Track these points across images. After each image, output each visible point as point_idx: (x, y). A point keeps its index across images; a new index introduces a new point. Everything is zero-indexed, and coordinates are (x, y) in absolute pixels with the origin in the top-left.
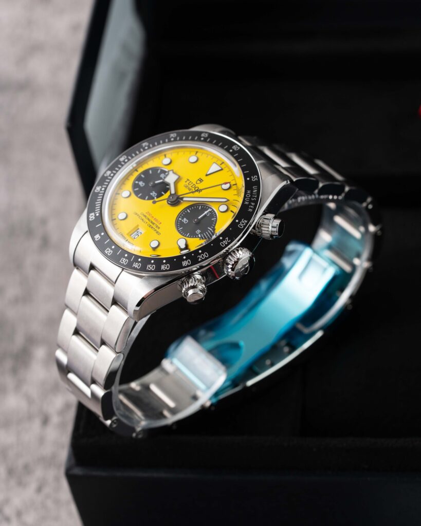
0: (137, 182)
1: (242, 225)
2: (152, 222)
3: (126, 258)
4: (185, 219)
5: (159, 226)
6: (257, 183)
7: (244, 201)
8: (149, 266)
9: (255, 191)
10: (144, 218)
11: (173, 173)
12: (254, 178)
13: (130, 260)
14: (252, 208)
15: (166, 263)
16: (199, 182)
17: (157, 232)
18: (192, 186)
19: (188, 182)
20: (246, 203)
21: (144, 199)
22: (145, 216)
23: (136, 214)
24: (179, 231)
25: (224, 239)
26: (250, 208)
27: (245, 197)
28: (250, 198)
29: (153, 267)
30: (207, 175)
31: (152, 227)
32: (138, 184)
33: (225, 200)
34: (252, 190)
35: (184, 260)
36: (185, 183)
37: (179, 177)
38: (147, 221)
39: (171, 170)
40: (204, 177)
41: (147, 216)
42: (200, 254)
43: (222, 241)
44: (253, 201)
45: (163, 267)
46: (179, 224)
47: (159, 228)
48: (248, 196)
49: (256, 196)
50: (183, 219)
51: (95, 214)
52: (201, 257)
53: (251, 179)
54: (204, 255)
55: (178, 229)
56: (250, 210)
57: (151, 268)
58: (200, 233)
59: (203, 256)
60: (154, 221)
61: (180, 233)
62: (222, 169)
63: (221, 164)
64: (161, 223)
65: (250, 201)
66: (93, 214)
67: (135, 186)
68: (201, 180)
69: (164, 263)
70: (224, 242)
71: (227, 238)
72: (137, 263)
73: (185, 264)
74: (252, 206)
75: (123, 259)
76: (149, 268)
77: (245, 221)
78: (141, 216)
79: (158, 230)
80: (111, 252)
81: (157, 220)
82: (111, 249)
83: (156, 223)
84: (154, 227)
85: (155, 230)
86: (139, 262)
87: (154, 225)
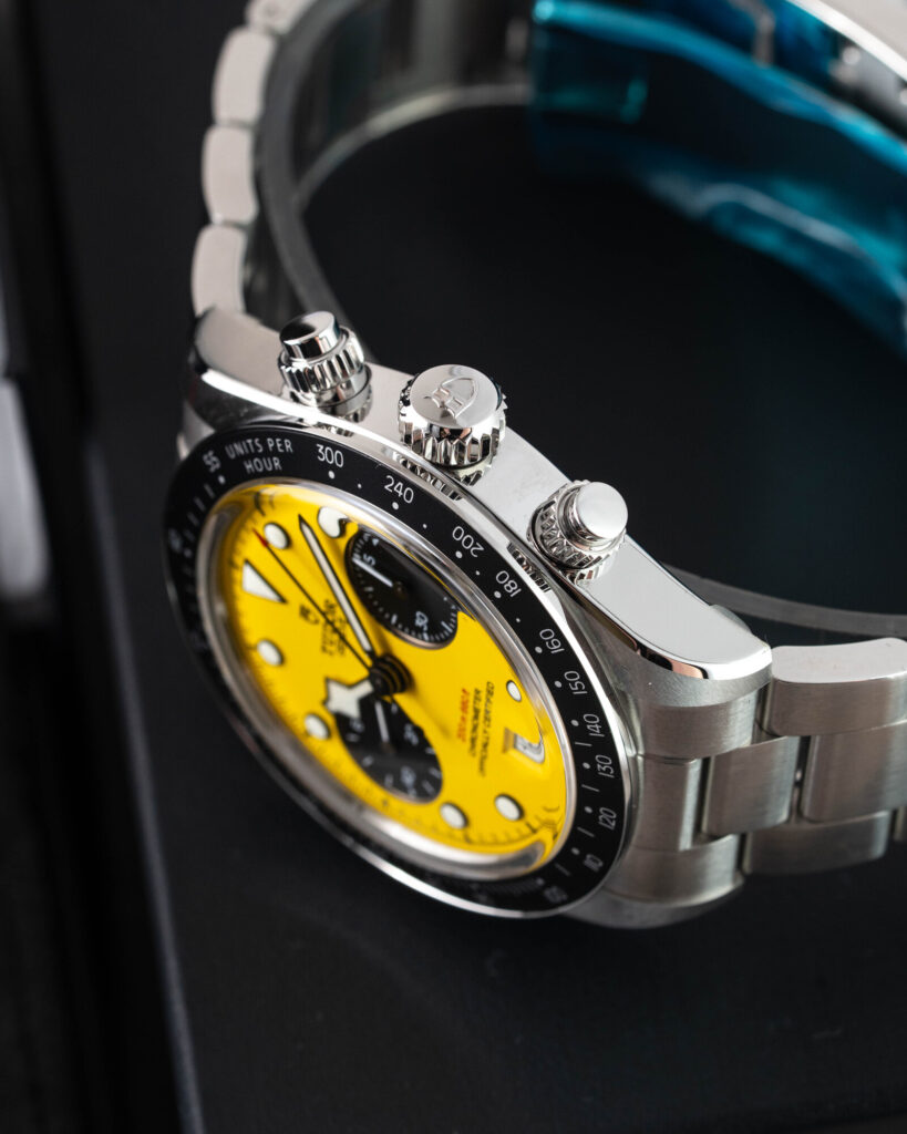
0: (412, 791)
1: (334, 457)
2: (476, 717)
3: (593, 763)
4: (418, 622)
5: (472, 693)
7: (276, 473)
8: (575, 690)
9: (238, 449)
10: (479, 744)
11: (328, 699)
12: (213, 463)
13: (593, 752)
14: (282, 442)
15: (542, 644)
16: (313, 618)
17: (490, 692)
19: (329, 648)
20: (278, 465)
21: (435, 757)
22: (473, 740)
23: (482, 768)
24: (454, 631)
25: (394, 497)
26: (283, 447)
27: (267, 474)
28: (260, 456)
29: (570, 676)
30: (283, 600)
32: (413, 786)
34: (241, 459)
35: (505, 594)
37: (329, 678)
38: (480, 732)
39: (328, 708)
40: (293, 607)
41: (468, 735)
42: (466, 552)
43: (400, 501)
44: (264, 444)
45: (557, 649)
47: (477, 692)
48: (258, 464)
49: (249, 441)
50: (421, 630)
51: (543, 887)
53: (218, 472)
55: (451, 635)
56: (288, 445)
57: (578, 681)
60: (471, 714)
61: (456, 625)
62: (247, 562)
64: (464, 691)
65: (268, 453)
66: (547, 893)
67: (423, 794)
68: (306, 613)
69: (545, 649)
70: (400, 493)
71: (386, 487)
72: (589, 727)
73: (513, 585)
74: (275, 444)
75: (602, 771)
76: (580, 689)
77: (320, 451)
78: (478, 754)
79: (484, 692)
80: (605, 812)
81: (464, 705)
82: (596, 812)
83: (470, 706)
84: (482, 704)
85: (488, 700)
86: (583, 722)
87: (478, 707)
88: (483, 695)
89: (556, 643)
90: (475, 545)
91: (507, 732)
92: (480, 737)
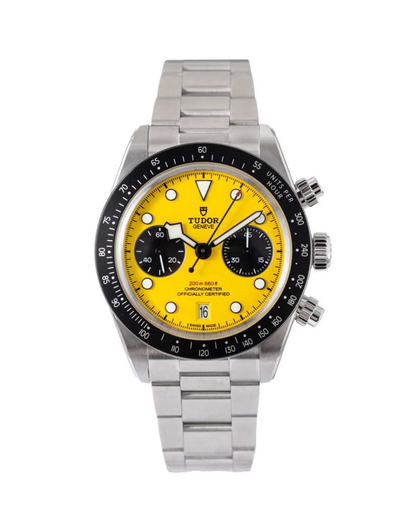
0: (141, 262)
1: (300, 221)
2: (206, 289)
3: (229, 345)
4: (233, 259)
5: (218, 286)
6: (266, 167)
7: (276, 196)
8: (260, 334)
9: (273, 177)
10: (193, 291)
11: (171, 225)
12: (257, 166)
13: (235, 343)
15: (274, 318)
16: (203, 213)
17: (224, 294)
18: (202, 223)
19: (193, 221)
20: (280, 196)
21: (170, 274)
22: (193, 289)
23: (182, 294)
24: (241, 275)
25: (301, 249)
26: (289, 198)
27: (272, 192)
28: (277, 188)
29: (265, 331)
30: (204, 199)
31: (213, 294)
32: (144, 263)
34: (269, 179)
35: (287, 300)
36: (192, 225)
37: (181, 223)
38: (200, 291)
39: (165, 224)
40: (204, 204)
41: (195, 286)
42: (295, 282)
43: (300, 251)
44: (284, 189)
45: (274, 324)
46: (234, 268)
47: (220, 289)
48: (273, 188)
49: (280, 182)
50: (231, 260)
51: (146, 329)
52: (298, 283)
53: (255, 169)
54: (300, 279)
55: (238, 274)
56: (291, 200)
57: (265, 333)
58: (265, 260)
59: (300, 281)
60: (208, 287)
61: (244, 275)
63: (204, 177)
64: (216, 283)
65: (281, 191)
66: (142, 331)
67: (144, 267)
68: (204, 209)
69: (272, 320)
70: (303, 251)
71: (302, 245)
72: (246, 341)
73: (292, 302)
74: (288, 194)
75: (227, 349)
76: (262, 335)
77: (299, 214)
78: (188, 292)
79: (223, 291)
80: (207, 352)
81: (209, 283)
82: (204, 349)
83: (211, 286)
84: (215, 291)
85: (220, 294)
86: (246, 339)
87: (212, 289)
88: (219, 291)
89: (277, 323)
90: (301, 285)
91: (209, 302)
92: (198, 292)
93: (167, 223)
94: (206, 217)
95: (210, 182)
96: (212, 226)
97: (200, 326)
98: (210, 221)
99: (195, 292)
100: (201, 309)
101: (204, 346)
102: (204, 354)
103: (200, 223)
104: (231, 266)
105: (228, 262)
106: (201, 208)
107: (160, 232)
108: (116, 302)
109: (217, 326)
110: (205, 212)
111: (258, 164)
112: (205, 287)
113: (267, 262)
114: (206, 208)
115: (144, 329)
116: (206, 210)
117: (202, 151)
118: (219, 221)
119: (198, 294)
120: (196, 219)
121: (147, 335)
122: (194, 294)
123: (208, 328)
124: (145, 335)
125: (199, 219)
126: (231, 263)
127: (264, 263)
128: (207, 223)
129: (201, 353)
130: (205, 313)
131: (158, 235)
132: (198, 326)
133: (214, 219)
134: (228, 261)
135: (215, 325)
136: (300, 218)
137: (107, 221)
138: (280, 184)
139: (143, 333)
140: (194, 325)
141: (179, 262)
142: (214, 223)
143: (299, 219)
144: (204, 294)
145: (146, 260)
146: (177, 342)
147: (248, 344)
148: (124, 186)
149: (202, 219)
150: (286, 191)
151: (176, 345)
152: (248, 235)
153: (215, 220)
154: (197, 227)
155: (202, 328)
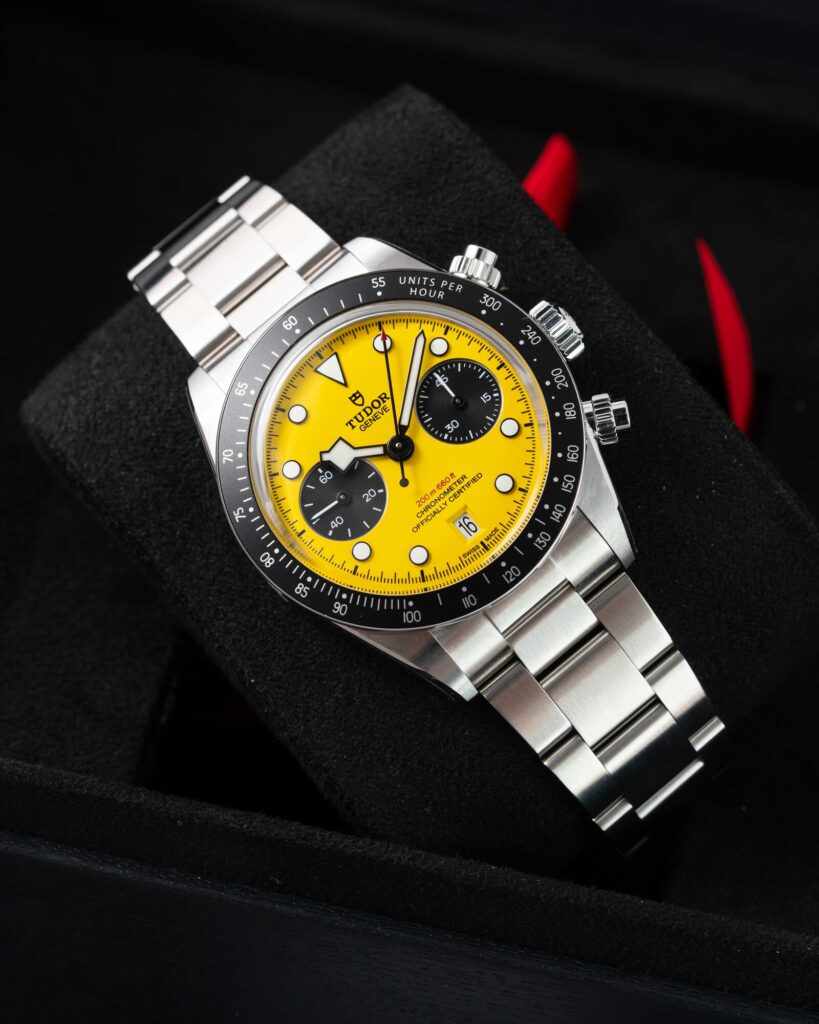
0: (330, 533)
1: (493, 304)
2: (445, 493)
3: (536, 535)
4: (448, 427)
5: (458, 476)
6: (391, 275)
7: (436, 301)
8: (564, 488)
9: (412, 280)
10: (431, 511)
11: (329, 451)
12: (378, 284)
13: (542, 528)
14: (455, 286)
15: (565, 453)
16: (359, 401)
17: (474, 480)
18: (368, 415)
19: (355, 423)
20: (441, 295)
21: (379, 515)
22: (427, 509)
23: (418, 527)
24: (476, 438)
25: (525, 338)
27: (426, 299)
28: (428, 288)
29: (567, 478)
30: (345, 384)
31: (460, 492)
32: (335, 530)
33: (421, 341)
34: (408, 286)
35: (563, 416)
37: (340, 439)
38: (440, 503)
39: (321, 457)
40: (350, 391)
41: (428, 503)
42: (554, 384)
43: (527, 341)
44: (438, 283)
45: (572, 459)
46: (459, 437)
47: (464, 477)
48: (423, 292)
49: (425, 279)
50: (446, 431)
51: (409, 608)
52: (560, 383)
53: (379, 289)
54: (558, 376)
55: (470, 440)
56: (459, 288)
57: (570, 483)
58: (491, 393)
59: (558, 379)
60: (445, 489)
61: (481, 435)
62: (336, 354)
63: (321, 357)
64: (452, 475)
65: (437, 288)
66: (405, 616)
67: (340, 535)
68: (356, 397)
69: (565, 457)
70: (531, 337)
71: (522, 331)
72: (553, 513)
73: (572, 413)
74: (448, 285)
75: (538, 543)
76: (568, 488)
77: (484, 298)
78: (424, 517)
79: (469, 478)
80: (514, 570)
81: (443, 483)
82: (507, 568)
83: (448, 485)
84: (460, 486)
85: (468, 484)
86: (552, 509)
87: (454, 487)
88: (466, 481)
89: (575, 456)
90: (564, 382)
91: (466, 507)
92: (437, 506)
93: (321, 453)
94: (368, 403)
95: (335, 356)
96: (385, 409)
97: (478, 547)
98: (376, 404)
99: (434, 509)
100: (461, 525)
101: (503, 564)
102: (513, 576)
103: (366, 419)
104: (454, 439)
105: (446, 437)
106: (350, 398)
107: (323, 474)
108: (339, 608)
109: (500, 528)
110: (360, 398)
111: (377, 281)
112: (442, 491)
113: (496, 395)
114: (358, 392)
115: (406, 611)
116: (361, 395)
117: (291, 324)
118: (389, 395)
119: (439, 509)
120: (355, 417)
121: (417, 615)
122: (435, 513)
123: (491, 540)
124: (413, 616)
125: (360, 414)
126: (450, 435)
127: (493, 398)
128: (375, 411)
129: (508, 576)
130: (471, 526)
131: (324, 480)
132: (474, 549)
133: (380, 397)
134: (443, 436)
135: (496, 530)
136: (491, 301)
137: (241, 514)
138: (428, 281)
139: (410, 616)
140: (469, 553)
141: (381, 491)
142: (384, 402)
143: (489, 303)
144: (448, 502)
145: (335, 524)
146: (464, 589)
147: (560, 515)
148: (227, 453)
149: (364, 410)
150: (444, 283)
151: (466, 594)
152: (441, 381)
153: (383, 398)
154: (367, 426)
155: (482, 547)
